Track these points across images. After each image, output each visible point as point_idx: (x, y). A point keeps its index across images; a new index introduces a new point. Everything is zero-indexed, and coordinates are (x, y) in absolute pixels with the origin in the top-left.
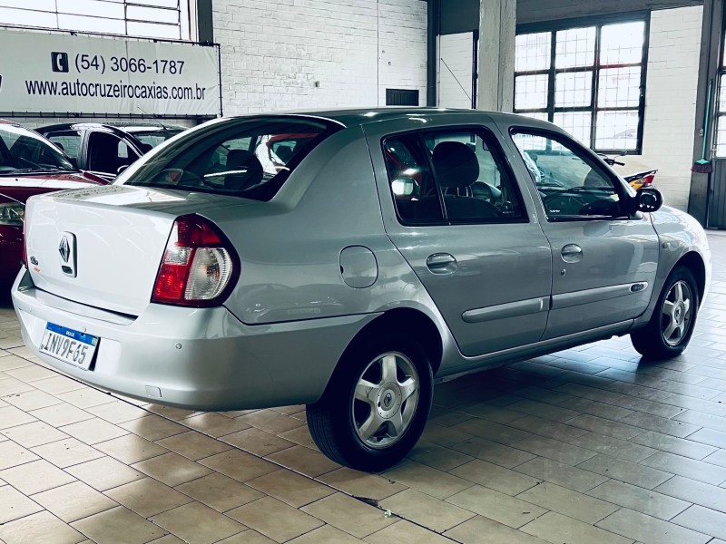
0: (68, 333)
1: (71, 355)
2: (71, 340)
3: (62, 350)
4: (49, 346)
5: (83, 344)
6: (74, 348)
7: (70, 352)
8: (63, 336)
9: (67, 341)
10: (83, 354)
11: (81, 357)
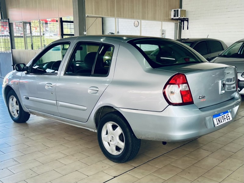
0: (221, 114)
1: (226, 119)
2: (223, 116)
3: (223, 121)
4: (218, 123)
5: (227, 114)
6: (225, 117)
7: (225, 119)
8: (220, 117)
9: (222, 117)
10: (229, 116)
11: (228, 118)
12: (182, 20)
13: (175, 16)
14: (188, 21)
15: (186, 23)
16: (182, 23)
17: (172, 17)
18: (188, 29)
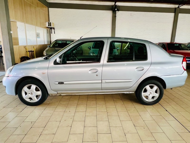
12: (51, 28)
13: (49, 26)
14: (54, 29)
15: (53, 30)
16: (51, 30)
17: (47, 26)
18: (55, 33)
